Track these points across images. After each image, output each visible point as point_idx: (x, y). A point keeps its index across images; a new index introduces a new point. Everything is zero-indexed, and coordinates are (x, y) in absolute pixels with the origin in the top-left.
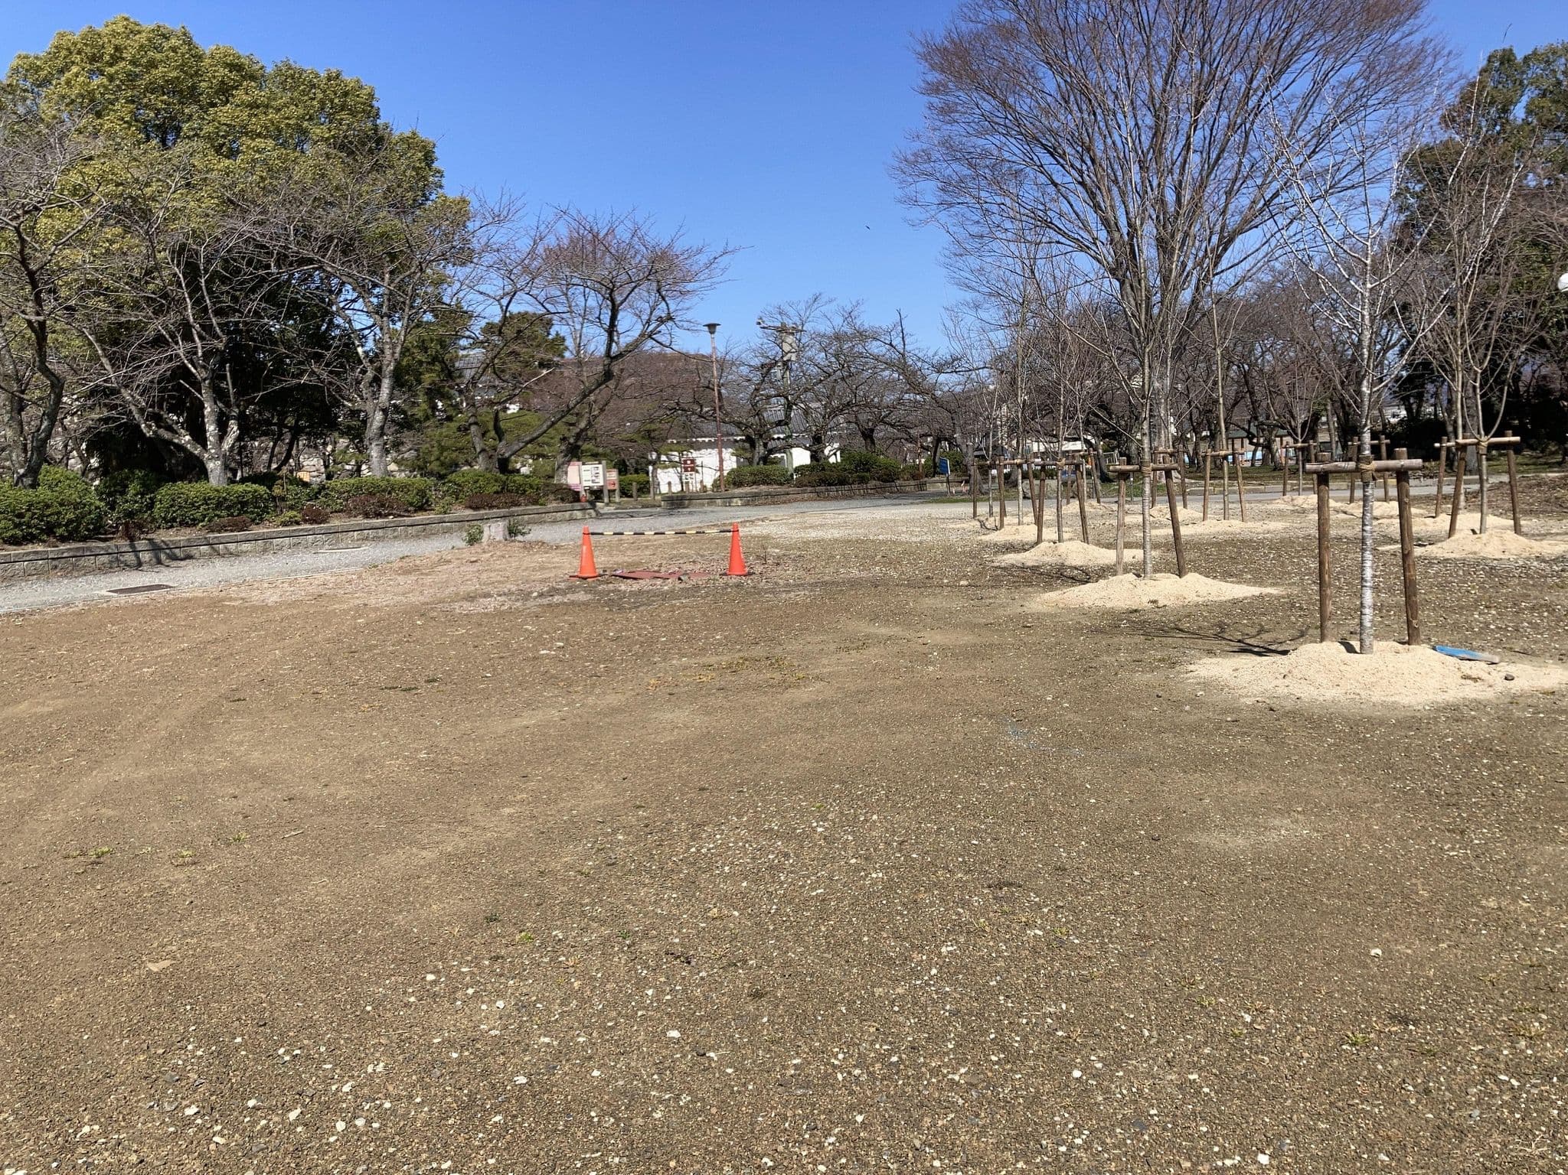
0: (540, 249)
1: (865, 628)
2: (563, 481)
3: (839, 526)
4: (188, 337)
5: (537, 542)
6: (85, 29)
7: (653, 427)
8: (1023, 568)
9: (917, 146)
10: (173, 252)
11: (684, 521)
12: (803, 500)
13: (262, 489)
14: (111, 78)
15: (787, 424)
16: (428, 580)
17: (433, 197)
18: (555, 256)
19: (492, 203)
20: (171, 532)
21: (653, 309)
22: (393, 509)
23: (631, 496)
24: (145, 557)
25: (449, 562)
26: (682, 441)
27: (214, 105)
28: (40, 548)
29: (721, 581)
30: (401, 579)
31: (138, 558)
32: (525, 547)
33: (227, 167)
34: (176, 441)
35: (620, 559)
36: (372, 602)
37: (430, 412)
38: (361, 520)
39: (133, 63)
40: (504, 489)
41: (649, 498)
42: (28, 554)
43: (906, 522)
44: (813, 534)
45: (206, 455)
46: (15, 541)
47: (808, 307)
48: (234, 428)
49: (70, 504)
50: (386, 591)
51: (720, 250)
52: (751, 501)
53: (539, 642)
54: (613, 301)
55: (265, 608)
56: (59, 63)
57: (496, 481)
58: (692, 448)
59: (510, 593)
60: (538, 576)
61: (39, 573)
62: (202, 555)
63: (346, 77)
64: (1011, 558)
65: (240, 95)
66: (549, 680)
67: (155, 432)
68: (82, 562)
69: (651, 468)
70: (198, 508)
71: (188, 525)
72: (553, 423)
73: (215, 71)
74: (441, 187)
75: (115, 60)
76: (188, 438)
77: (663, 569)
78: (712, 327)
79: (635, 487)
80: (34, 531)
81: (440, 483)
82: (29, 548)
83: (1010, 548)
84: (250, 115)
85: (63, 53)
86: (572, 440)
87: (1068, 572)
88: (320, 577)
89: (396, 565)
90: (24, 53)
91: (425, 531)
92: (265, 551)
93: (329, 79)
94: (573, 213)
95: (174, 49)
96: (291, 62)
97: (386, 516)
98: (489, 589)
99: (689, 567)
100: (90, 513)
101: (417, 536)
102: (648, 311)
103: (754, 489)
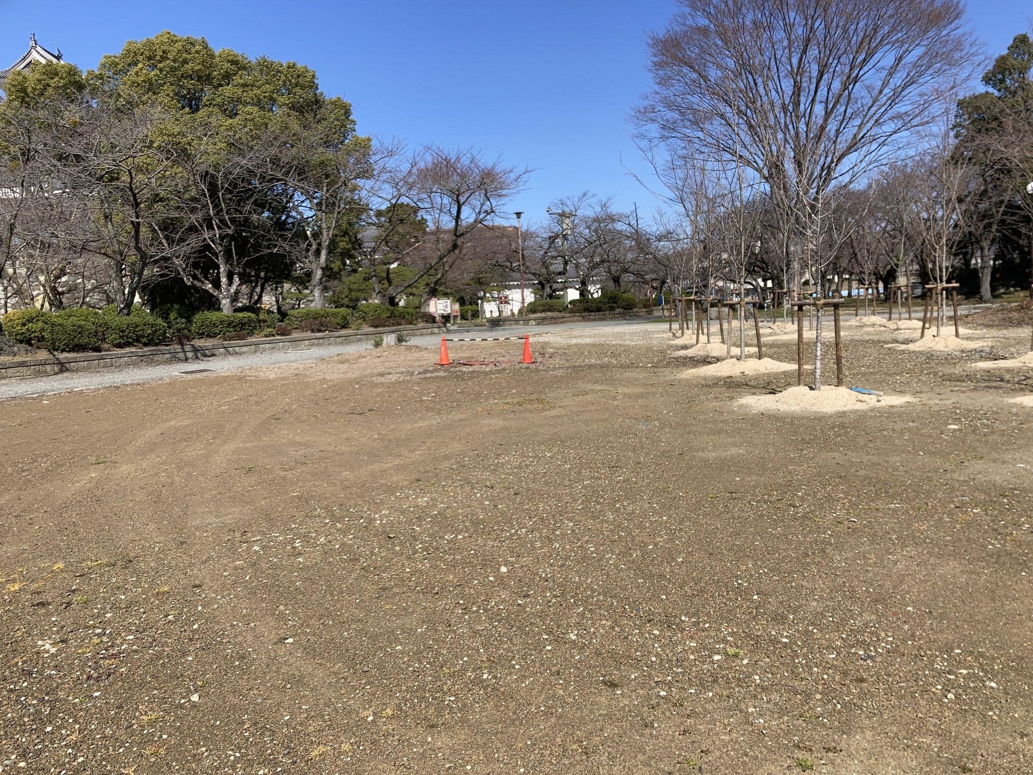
0: (415, 170)
1: (589, 386)
2: (427, 310)
3: (591, 336)
4: (210, 227)
5: (414, 346)
6: (144, 39)
7: (481, 276)
8: (685, 358)
9: (646, 103)
10: (202, 176)
11: (500, 334)
12: (574, 321)
13: (253, 316)
14: (161, 70)
15: (564, 274)
16: (355, 366)
17: (349, 137)
18: (424, 174)
19: (388, 144)
20: (202, 341)
21: (482, 205)
22: (328, 327)
23: (467, 320)
24: (190, 355)
25: (365, 357)
26: (500, 284)
27: (221, 86)
28: (133, 349)
29: (518, 366)
30: (340, 366)
31: (186, 356)
32: (407, 349)
33: (231, 124)
34: (204, 287)
35: (462, 355)
36: (328, 377)
37: (342, 266)
38: (309, 334)
39: (174, 61)
40: (392, 315)
41: (479, 321)
42: (128, 353)
43: (630, 334)
44: (574, 341)
45: (221, 296)
46: (120, 346)
47: (580, 200)
48: (236, 279)
49: (149, 324)
50: (333, 372)
51: (523, 170)
52: (541, 322)
53: (422, 394)
54: (458, 202)
55: (269, 381)
56: (129, 60)
57: (388, 310)
58: (506, 288)
59: (402, 373)
60: (417, 364)
61: (134, 364)
62: (221, 354)
63: (299, 66)
64: (682, 353)
65: (237, 79)
66: (429, 409)
67: (192, 283)
68: (156, 358)
69: (480, 301)
70: (217, 326)
71: (211, 337)
72: (422, 276)
73: (222, 65)
74: (354, 131)
75: (164, 58)
76: (210, 286)
77: (486, 360)
78: (518, 215)
79: (470, 313)
80: (130, 340)
81: (355, 312)
82: (128, 350)
83: (685, 347)
84: (243, 92)
85: (132, 55)
86: (432, 285)
87: (709, 360)
88: (295, 365)
89: (336, 359)
90: (108, 54)
91: (347, 340)
92: (255, 352)
93: (289, 68)
94: (434, 148)
95: (197, 52)
96: (266, 58)
97: (324, 331)
98: (390, 371)
99: (501, 359)
100: (160, 330)
101: (342, 343)
102: (479, 207)
103: (543, 315)
